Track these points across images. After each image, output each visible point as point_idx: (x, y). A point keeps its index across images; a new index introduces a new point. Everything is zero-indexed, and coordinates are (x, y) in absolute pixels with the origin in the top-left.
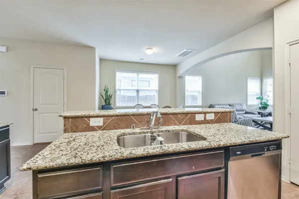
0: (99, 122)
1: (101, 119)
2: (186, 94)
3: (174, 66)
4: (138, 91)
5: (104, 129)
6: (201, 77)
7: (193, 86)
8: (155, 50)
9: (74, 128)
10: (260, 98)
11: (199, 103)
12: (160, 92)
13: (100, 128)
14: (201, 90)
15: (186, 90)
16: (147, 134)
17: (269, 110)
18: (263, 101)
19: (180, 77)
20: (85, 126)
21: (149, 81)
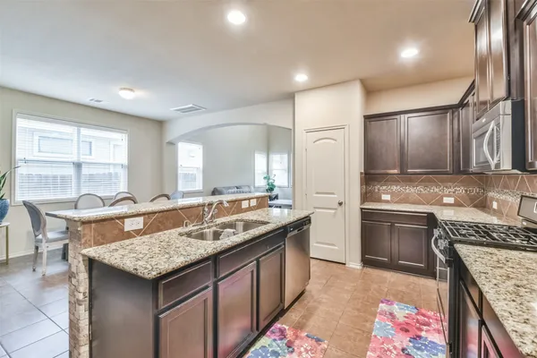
0: (138, 223)
1: (141, 219)
2: (179, 172)
3: (160, 124)
4: (78, 166)
5: (145, 233)
6: (201, 147)
7: (190, 159)
8: (139, 94)
9: (99, 238)
10: (267, 178)
11: (198, 186)
12: (131, 168)
13: (138, 232)
14: (201, 166)
15: (179, 165)
16: (206, 230)
17: (276, 192)
18: (271, 181)
19: (171, 143)
20: (116, 232)
21: (91, 143)
